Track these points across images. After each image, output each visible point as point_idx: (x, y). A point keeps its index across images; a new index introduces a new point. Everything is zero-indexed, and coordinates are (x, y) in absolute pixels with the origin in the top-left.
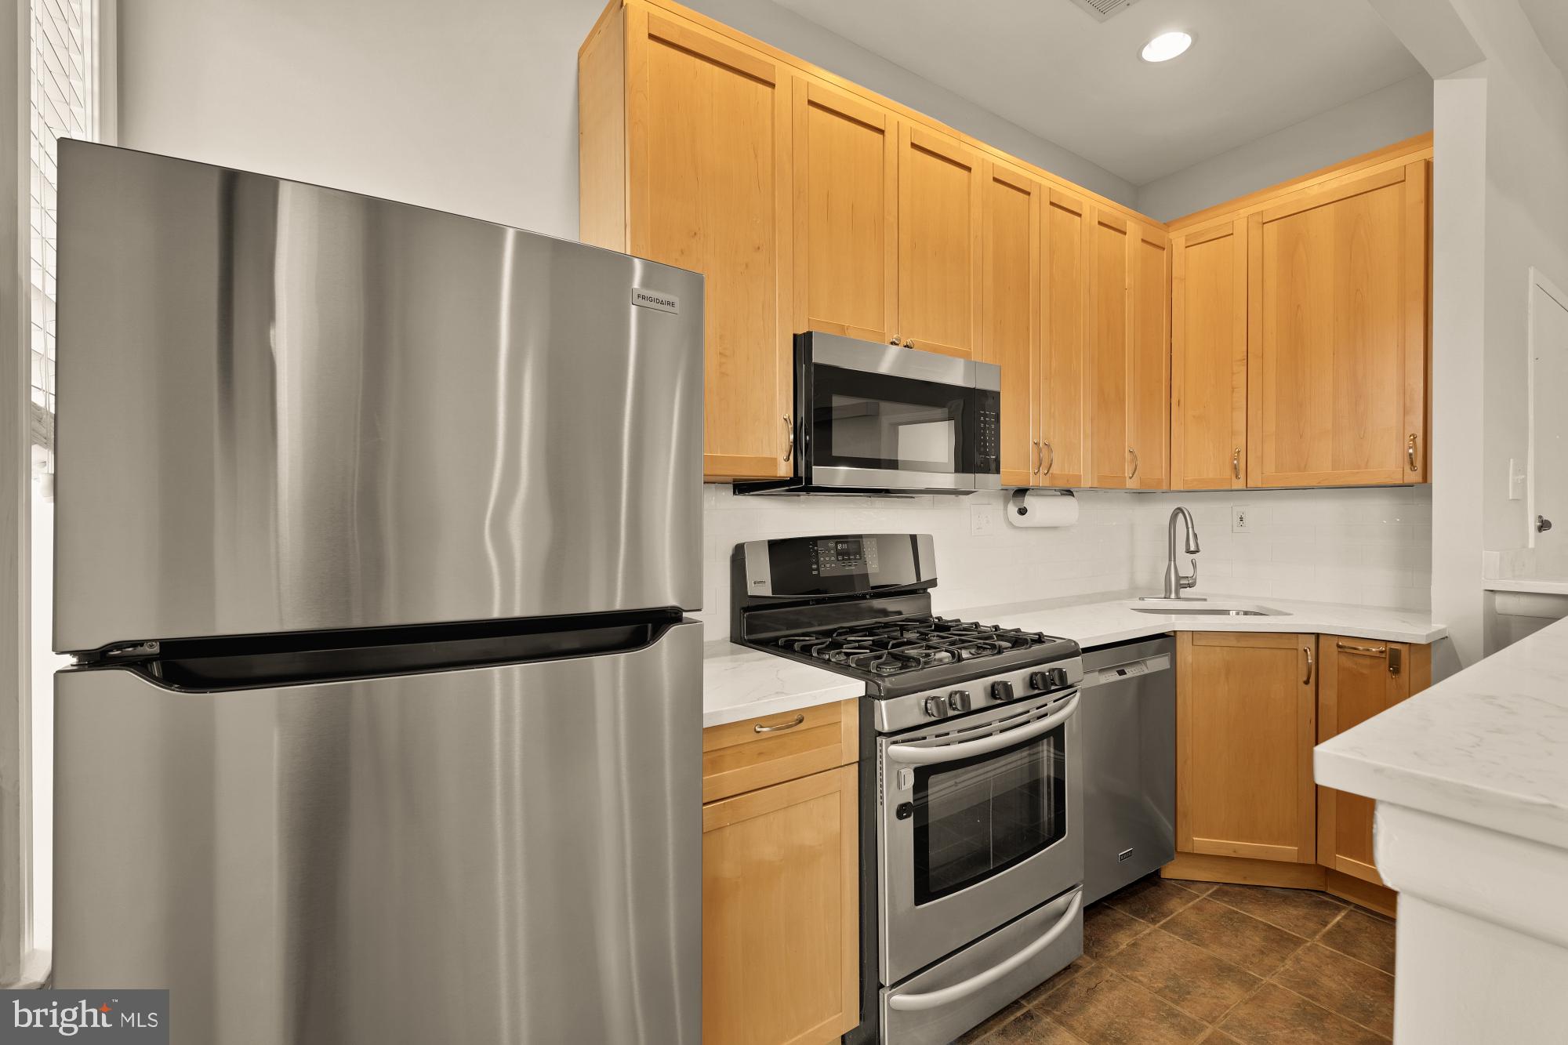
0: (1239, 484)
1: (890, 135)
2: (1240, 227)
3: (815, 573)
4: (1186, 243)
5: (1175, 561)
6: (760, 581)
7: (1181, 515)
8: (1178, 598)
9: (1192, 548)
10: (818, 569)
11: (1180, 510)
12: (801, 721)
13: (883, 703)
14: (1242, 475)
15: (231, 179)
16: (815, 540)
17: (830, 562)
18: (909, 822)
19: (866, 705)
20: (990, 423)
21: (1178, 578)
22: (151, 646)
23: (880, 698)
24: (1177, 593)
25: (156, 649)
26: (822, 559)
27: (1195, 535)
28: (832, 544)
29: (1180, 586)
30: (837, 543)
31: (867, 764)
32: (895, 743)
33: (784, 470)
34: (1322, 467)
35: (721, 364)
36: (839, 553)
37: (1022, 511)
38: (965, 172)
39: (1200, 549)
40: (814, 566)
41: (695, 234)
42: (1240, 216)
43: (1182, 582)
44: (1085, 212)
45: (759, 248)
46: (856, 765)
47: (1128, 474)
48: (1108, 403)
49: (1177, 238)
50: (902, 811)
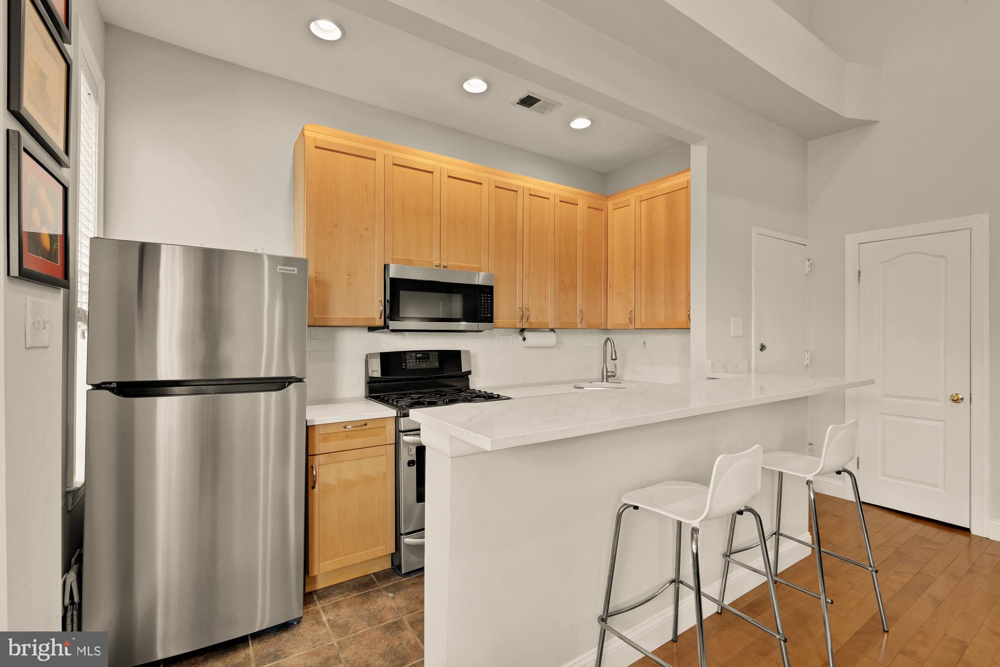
0: (631, 327)
1: (437, 174)
2: (632, 202)
3: (404, 367)
4: (613, 206)
5: (606, 363)
6: (376, 370)
7: (609, 341)
8: (607, 381)
9: (614, 358)
10: (406, 365)
11: (608, 339)
12: (366, 425)
13: (402, 419)
14: (633, 322)
15: (143, 246)
16: (405, 353)
17: (412, 362)
18: (414, 468)
19: (397, 419)
20: (488, 300)
21: (607, 372)
22: (114, 385)
23: (401, 417)
24: (606, 379)
25: (115, 386)
26: (408, 361)
27: (615, 351)
28: (414, 354)
29: (608, 377)
30: (416, 354)
31: (397, 444)
32: (406, 435)
33: (380, 322)
34: (661, 319)
35: (348, 279)
36: (417, 358)
37: (524, 339)
38: (479, 185)
39: (618, 358)
40: (404, 364)
41: (336, 226)
42: (632, 197)
43: (608, 374)
44: (552, 198)
45: (367, 229)
46: (394, 445)
47: (579, 321)
48: (566, 287)
49: (610, 204)
50: (410, 463)
